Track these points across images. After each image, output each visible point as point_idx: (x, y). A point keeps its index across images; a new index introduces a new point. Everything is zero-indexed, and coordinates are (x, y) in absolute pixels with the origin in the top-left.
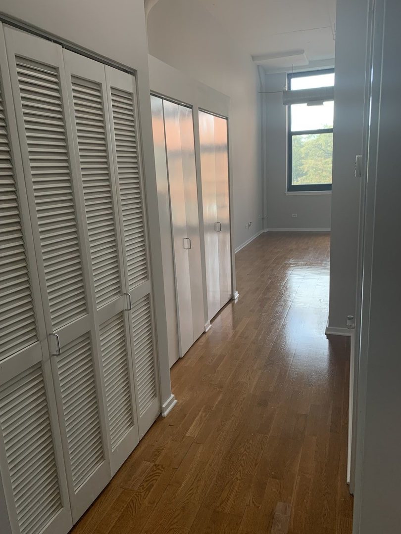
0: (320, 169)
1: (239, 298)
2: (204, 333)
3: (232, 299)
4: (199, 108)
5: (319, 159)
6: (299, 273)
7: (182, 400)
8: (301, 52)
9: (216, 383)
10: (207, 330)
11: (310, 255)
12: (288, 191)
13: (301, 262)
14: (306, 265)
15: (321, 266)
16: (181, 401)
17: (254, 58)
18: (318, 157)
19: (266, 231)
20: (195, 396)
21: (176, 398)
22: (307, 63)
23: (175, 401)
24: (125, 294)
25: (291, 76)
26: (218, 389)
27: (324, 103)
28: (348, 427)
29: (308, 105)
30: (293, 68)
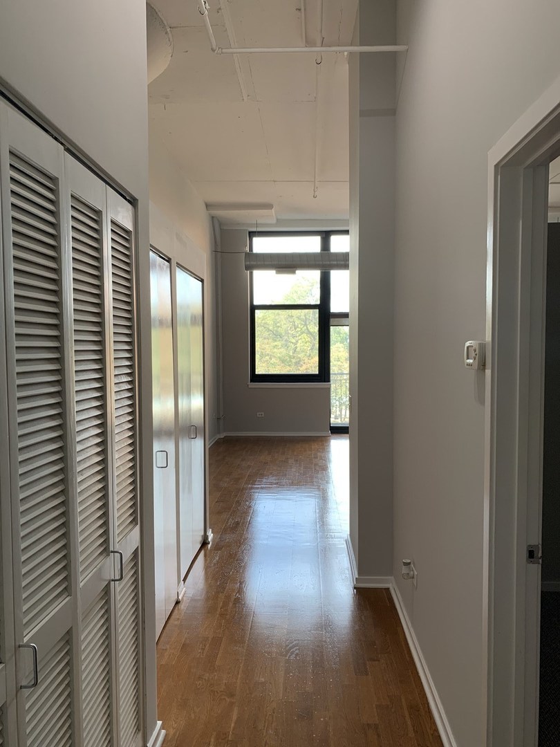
0: (268, 355)
1: (213, 540)
2: (178, 602)
3: (204, 543)
4: (177, 263)
5: (266, 341)
6: (288, 497)
7: (174, 728)
8: (268, 206)
9: (222, 690)
10: (180, 598)
11: (293, 470)
12: (251, 381)
13: (284, 481)
14: (292, 484)
15: (313, 485)
16: (172, 732)
17: (208, 206)
18: (265, 338)
19: (222, 436)
20: (193, 717)
21: (163, 727)
22: (274, 221)
23: (163, 732)
24: (112, 552)
25: (252, 234)
26: (228, 700)
27: (297, 272)
28: (439, 736)
29: (278, 272)
30: (257, 225)
